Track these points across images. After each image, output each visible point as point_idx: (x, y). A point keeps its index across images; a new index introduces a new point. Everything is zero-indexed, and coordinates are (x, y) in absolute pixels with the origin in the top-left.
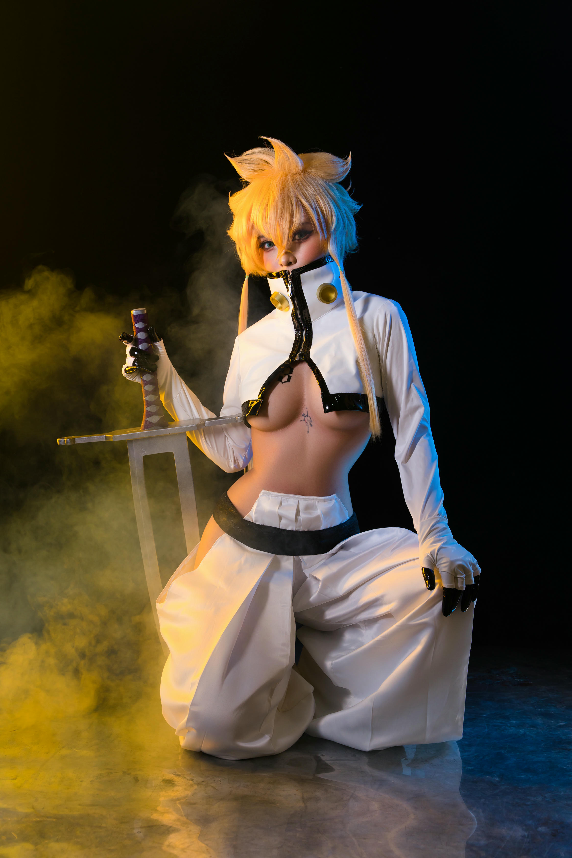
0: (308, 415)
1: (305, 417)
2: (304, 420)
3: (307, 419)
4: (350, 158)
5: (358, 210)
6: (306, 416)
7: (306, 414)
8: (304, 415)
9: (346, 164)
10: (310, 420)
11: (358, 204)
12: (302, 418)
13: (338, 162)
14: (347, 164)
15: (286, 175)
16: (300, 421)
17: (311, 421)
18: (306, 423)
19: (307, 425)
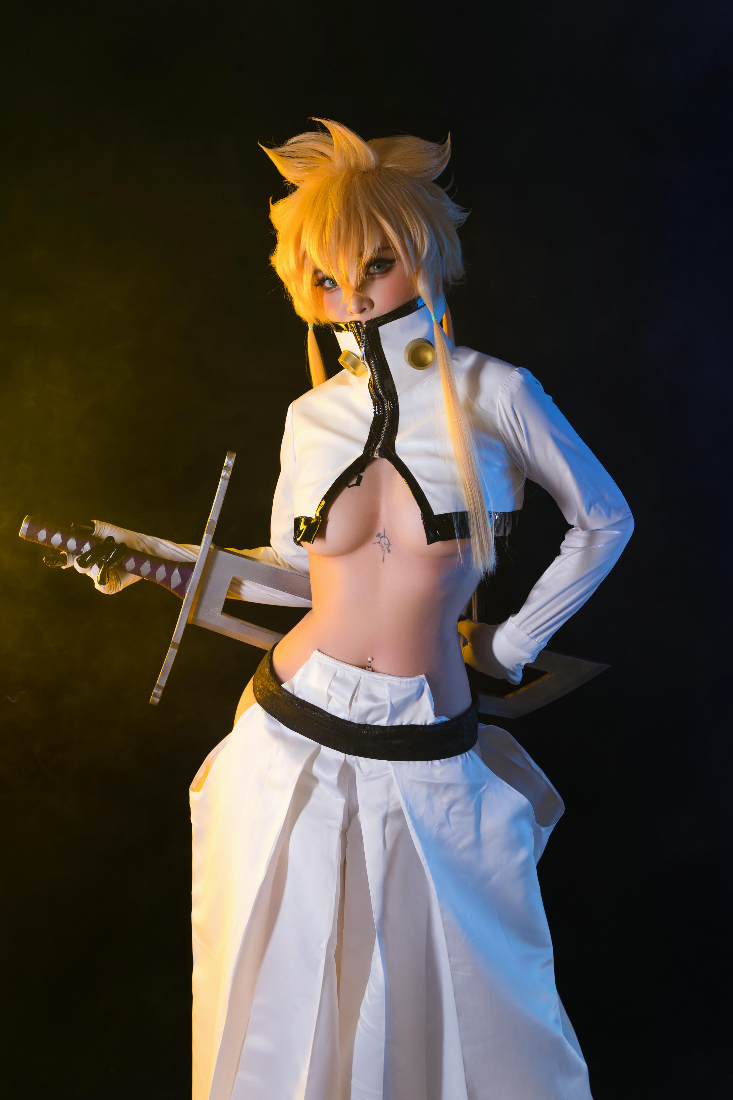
0: (386, 535)
1: (380, 538)
2: (379, 543)
3: (384, 541)
4: (449, 141)
5: (465, 221)
6: (382, 537)
7: (382, 535)
8: (379, 536)
9: (442, 152)
10: (387, 542)
11: (464, 211)
12: (377, 539)
13: (430, 150)
14: (444, 151)
15: (352, 176)
16: (373, 544)
17: (389, 545)
18: (381, 547)
19: (383, 550)
